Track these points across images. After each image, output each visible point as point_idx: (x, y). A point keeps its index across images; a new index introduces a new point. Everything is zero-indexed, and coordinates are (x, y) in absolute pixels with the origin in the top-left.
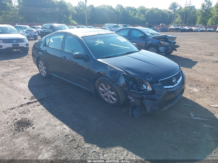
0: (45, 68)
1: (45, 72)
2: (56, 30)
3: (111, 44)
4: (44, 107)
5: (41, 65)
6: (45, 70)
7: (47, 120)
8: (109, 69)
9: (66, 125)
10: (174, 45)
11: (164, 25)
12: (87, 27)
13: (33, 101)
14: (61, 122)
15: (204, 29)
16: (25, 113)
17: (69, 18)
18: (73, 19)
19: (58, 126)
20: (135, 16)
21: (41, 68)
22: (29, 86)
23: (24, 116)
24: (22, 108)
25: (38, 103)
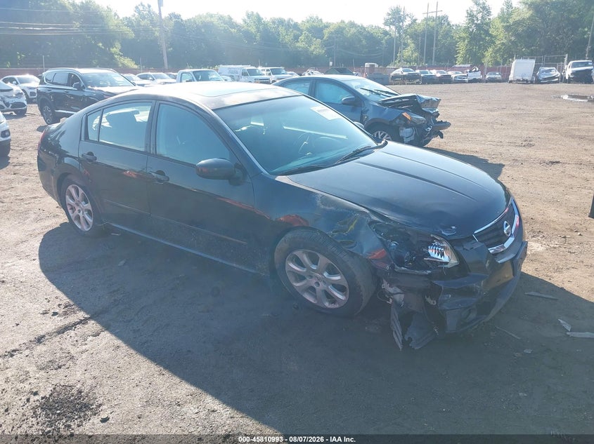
0: (88, 206)
1: (90, 220)
2: (87, 85)
3: (285, 127)
4: (119, 336)
5: (72, 198)
6: (89, 213)
7: (143, 383)
8: (322, 207)
9: (213, 395)
10: (435, 122)
11: (376, 66)
12: (170, 75)
13: (72, 319)
14: (193, 389)
15: (478, 75)
16: (60, 367)
17: (113, 50)
18: (125, 52)
19: (186, 402)
20: (298, 44)
21: (73, 209)
22: (46, 268)
23: (59, 378)
24: (40, 349)
25: (92, 326)
